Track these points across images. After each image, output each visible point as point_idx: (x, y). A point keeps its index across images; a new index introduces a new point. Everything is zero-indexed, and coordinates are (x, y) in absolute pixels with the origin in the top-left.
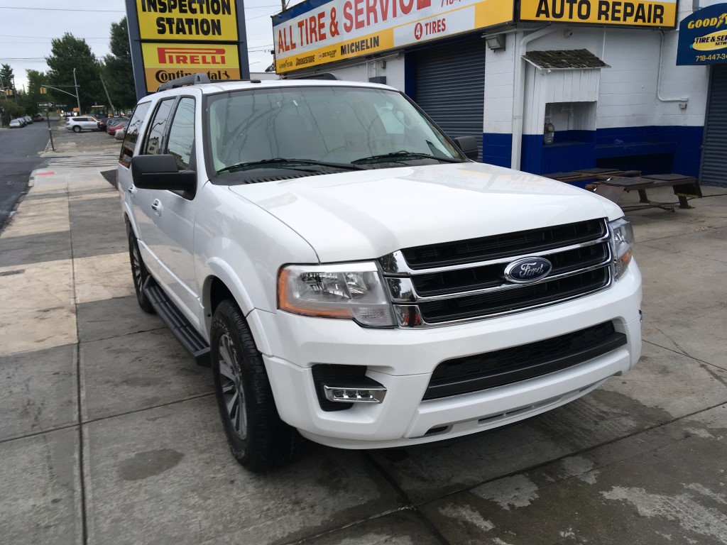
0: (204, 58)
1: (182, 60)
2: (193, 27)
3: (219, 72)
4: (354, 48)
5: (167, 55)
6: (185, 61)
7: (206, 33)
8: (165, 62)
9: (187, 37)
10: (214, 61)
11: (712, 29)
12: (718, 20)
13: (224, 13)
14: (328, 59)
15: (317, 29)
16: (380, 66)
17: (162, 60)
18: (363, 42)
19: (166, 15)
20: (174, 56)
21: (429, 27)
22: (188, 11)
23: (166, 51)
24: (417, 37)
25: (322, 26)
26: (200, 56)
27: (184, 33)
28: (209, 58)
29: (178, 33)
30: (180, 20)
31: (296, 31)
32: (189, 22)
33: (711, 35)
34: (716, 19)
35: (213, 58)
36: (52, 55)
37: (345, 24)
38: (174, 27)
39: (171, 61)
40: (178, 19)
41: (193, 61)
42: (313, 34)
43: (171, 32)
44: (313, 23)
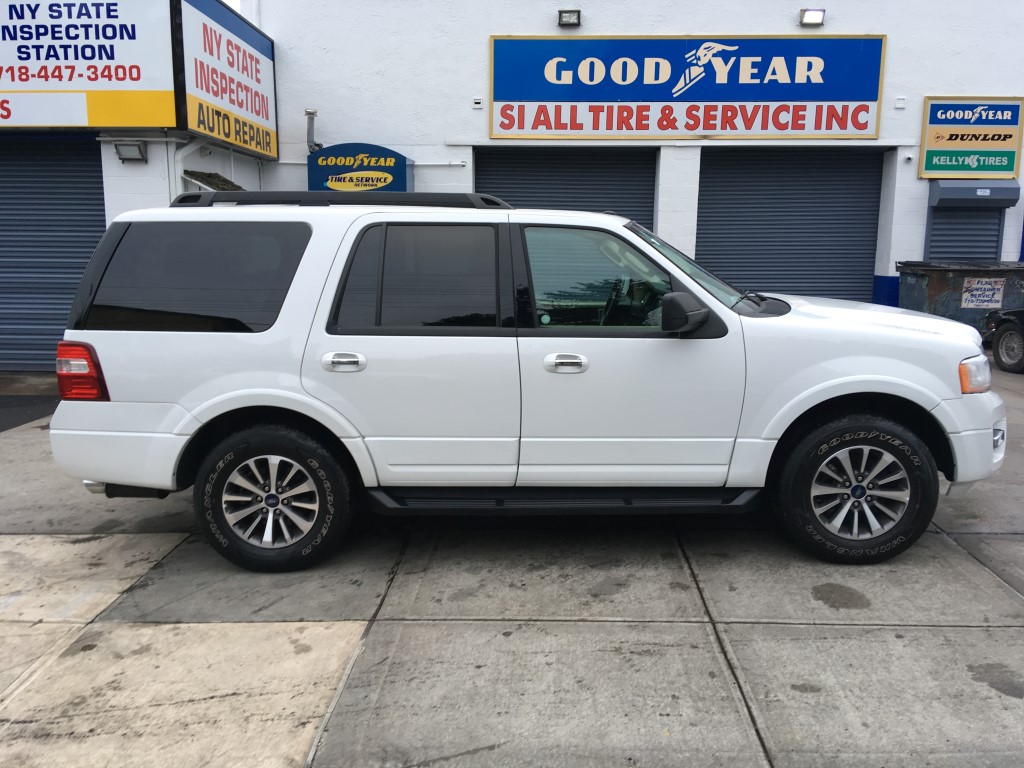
11: (350, 169)
12: (355, 160)
33: (348, 175)
34: (352, 159)
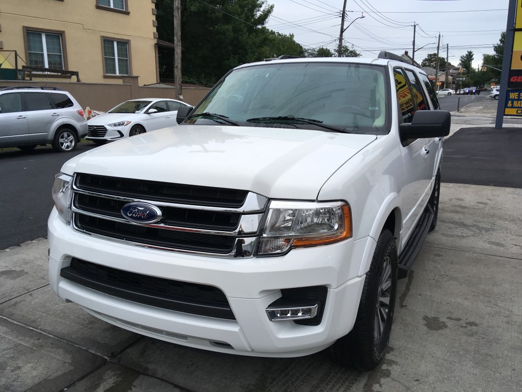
36: (499, 43)
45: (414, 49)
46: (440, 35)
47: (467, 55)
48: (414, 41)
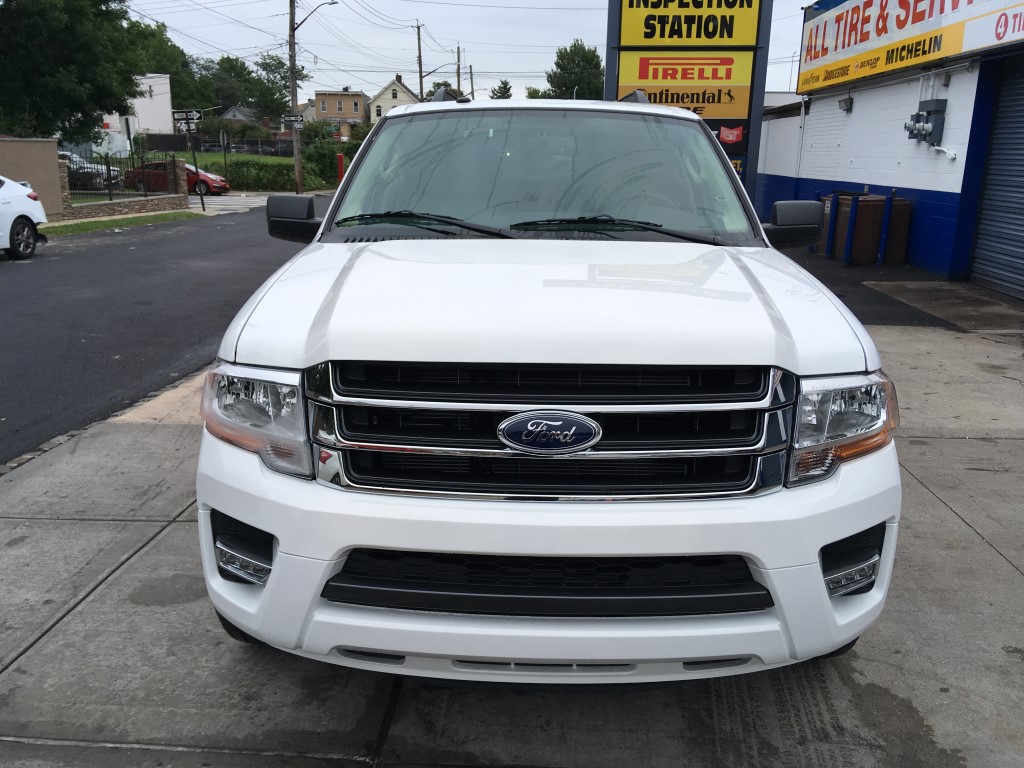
0: (701, 72)
1: (670, 75)
2: (694, 27)
3: (720, 91)
4: (904, 53)
5: (651, 68)
6: (673, 77)
7: (710, 35)
8: (646, 77)
9: (684, 41)
10: (715, 75)
13: (741, 6)
14: (867, 72)
15: (859, 26)
16: (939, 83)
17: (643, 75)
18: (918, 44)
19: (660, 11)
20: (661, 68)
21: (1018, 20)
22: (691, 5)
23: (651, 61)
24: (999, 37)
25: (866, 20)
26: (697, 68)
27: (680, 36)
28: (708, 72)
29: (671, 36)
30: (677, 18)
31: (832, 29)
32: (690, 20)
35: (715, 72)
36: (555, 68)
37: (898, 17)
38: (668, 28)
39: (655, 76)
40: (674, 17)
41: (685, 75)
42: (853, 33)
43: (662, 35)
44: (855, 16)
45: (421, 72)
46: (458, 48)
47: (500, 87)
48: (420, 57)
